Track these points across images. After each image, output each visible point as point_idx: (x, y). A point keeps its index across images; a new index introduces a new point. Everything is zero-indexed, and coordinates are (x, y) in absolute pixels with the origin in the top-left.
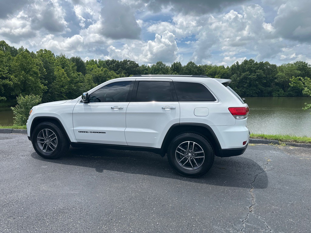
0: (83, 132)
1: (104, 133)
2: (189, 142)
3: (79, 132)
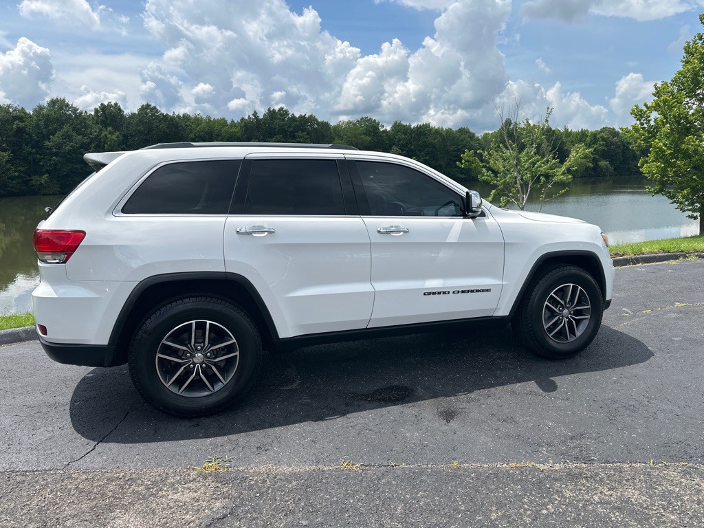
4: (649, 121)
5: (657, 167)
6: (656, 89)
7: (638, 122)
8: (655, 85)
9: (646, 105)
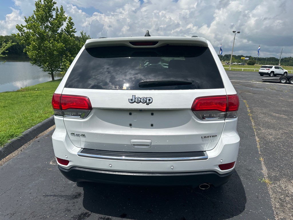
5: (35, 53)
6: (26, 19)
7: (20, 32)
8: (25, 17)
9: (22, 25)
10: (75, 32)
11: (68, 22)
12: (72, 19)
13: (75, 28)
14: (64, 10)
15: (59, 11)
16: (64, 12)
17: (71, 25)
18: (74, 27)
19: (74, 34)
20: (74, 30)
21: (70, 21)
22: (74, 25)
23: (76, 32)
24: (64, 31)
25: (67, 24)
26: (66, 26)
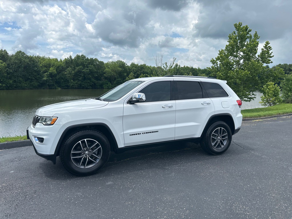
0: (134, 134)
1: (157, 132)
2: (219, 128)
3: (130, 135)
4: (217, 65)
6: (219, 52)
7: (213, 65)
8: (219, 51)
10: (271, 57)
11: (264, 47)
12: (269, 43)
13: (272, 53)
14: (258, 36)
15: (253, 37)
16: (259, 37)
17: (268, 49)
18: (270, 52)
19: (270, 59)
20: (271, 54)
21: (266, 46)
22: (271, 49)
23: (273, 56)
24: (258, 57)
25: (262, 49)
26: (261, 52)
